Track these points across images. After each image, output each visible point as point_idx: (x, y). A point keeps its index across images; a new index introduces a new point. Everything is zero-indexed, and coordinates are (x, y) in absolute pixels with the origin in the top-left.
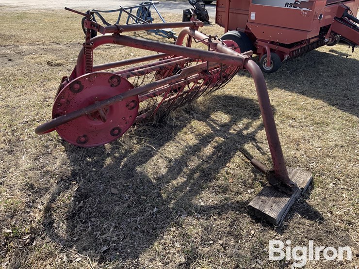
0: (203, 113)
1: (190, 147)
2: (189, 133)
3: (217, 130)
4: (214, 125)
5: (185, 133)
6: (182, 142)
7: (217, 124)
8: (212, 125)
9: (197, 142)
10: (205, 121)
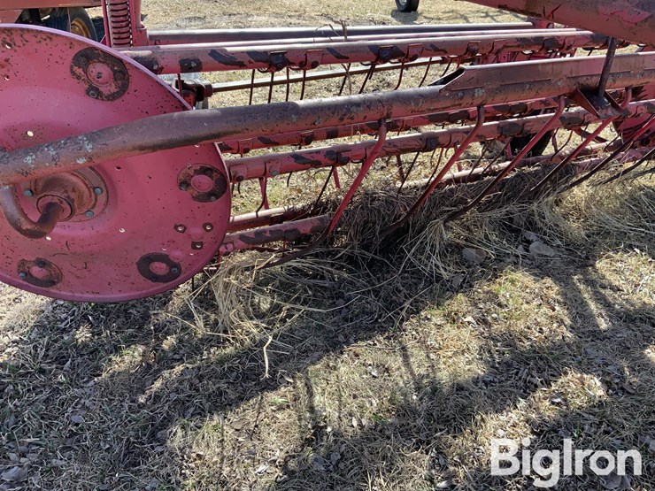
0: (571, 247)
1: (435, 389)
2: (469, 318)
3: (596, 335)
4: (593, 306)
5: (453, 319)
6: (417, 355)
7: (608, 305)
8: (583, 303)
9: (479, 370)
10: (562, 279)
